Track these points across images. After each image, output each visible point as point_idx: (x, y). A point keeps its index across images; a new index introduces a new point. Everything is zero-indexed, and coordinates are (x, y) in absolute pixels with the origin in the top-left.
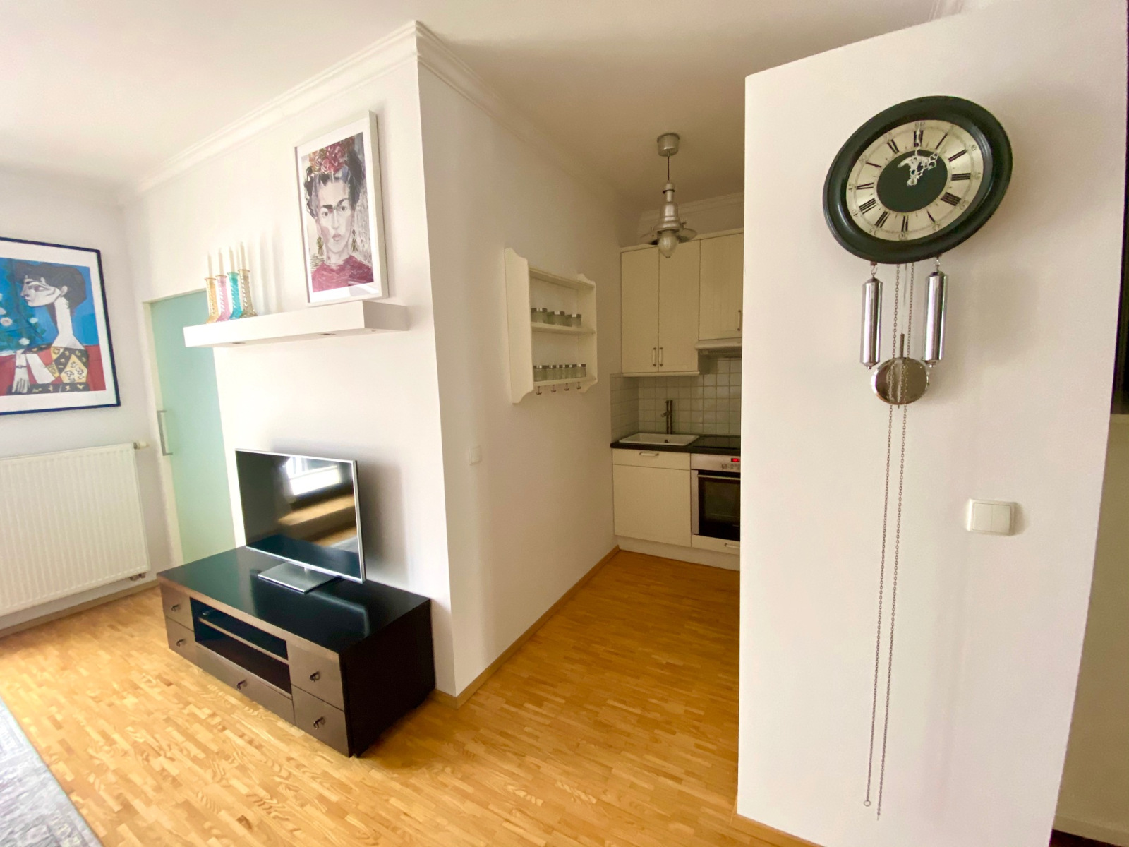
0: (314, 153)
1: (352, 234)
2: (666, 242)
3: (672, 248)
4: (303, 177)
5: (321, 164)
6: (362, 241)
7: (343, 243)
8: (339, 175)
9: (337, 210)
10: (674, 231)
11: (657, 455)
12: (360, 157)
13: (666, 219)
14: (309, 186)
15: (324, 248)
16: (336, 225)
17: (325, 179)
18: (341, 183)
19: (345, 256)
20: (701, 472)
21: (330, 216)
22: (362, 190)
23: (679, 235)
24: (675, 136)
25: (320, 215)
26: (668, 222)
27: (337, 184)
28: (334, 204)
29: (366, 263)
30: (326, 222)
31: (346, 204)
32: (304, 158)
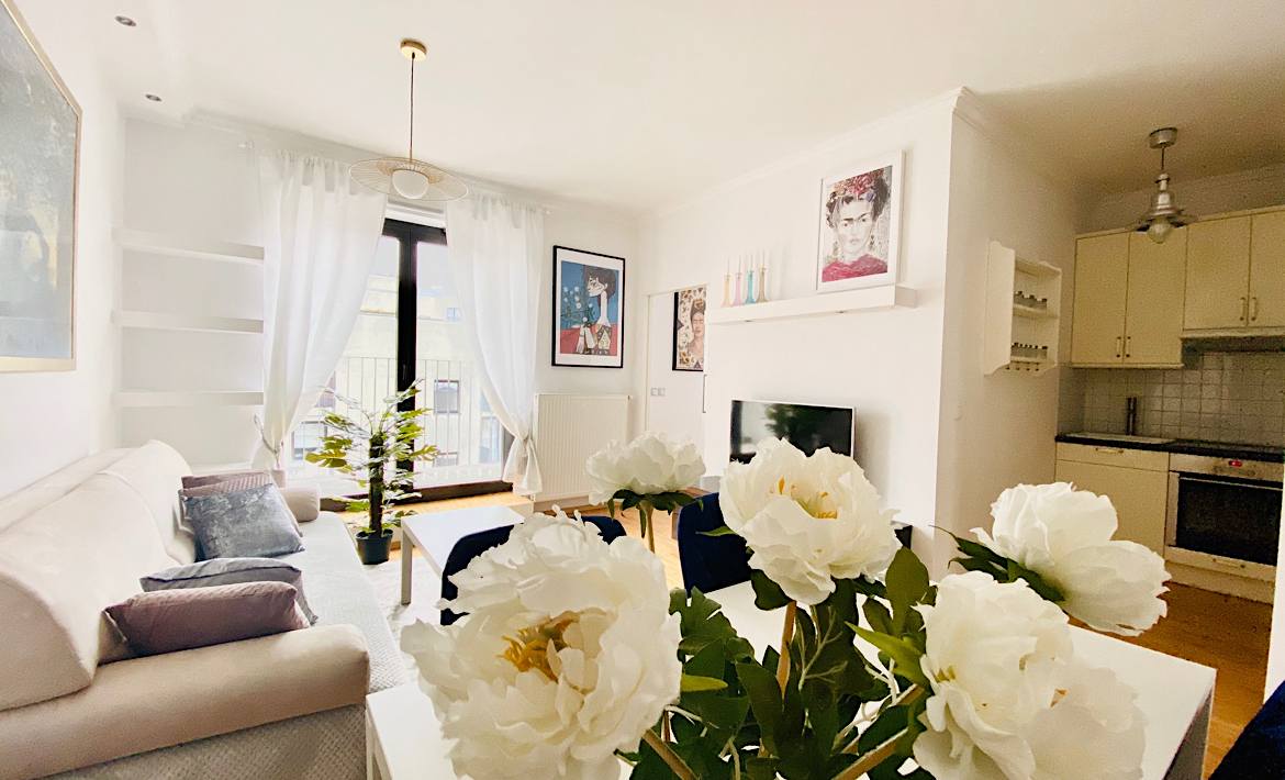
1: (870, 239)
2: (1158, 228)
3: (1167, 234)
4: (827, 199)
7: (860, 245)
8: (864, 196)
9: (858, 222)
10: (1169, 218)
11: (1122, 452)
12: (887, 183)
13: (1159, 207)
14: (831, 206)
15: (839, 249)
16: (856, 232)
17: (848, 200)
18: (865, 202)
19: (861, 254)
20: (1182, 474)
21: (850, 226)
22: (886, 206)
23: (1175, 220)
24: (1174, 130)
25: (839, 226)
26: (1160, 210)
27: (860, 203)
28: (855, 217)
29: (882, 259)
30: (842, 230)
31: (868, 217)
32: (829, 187)
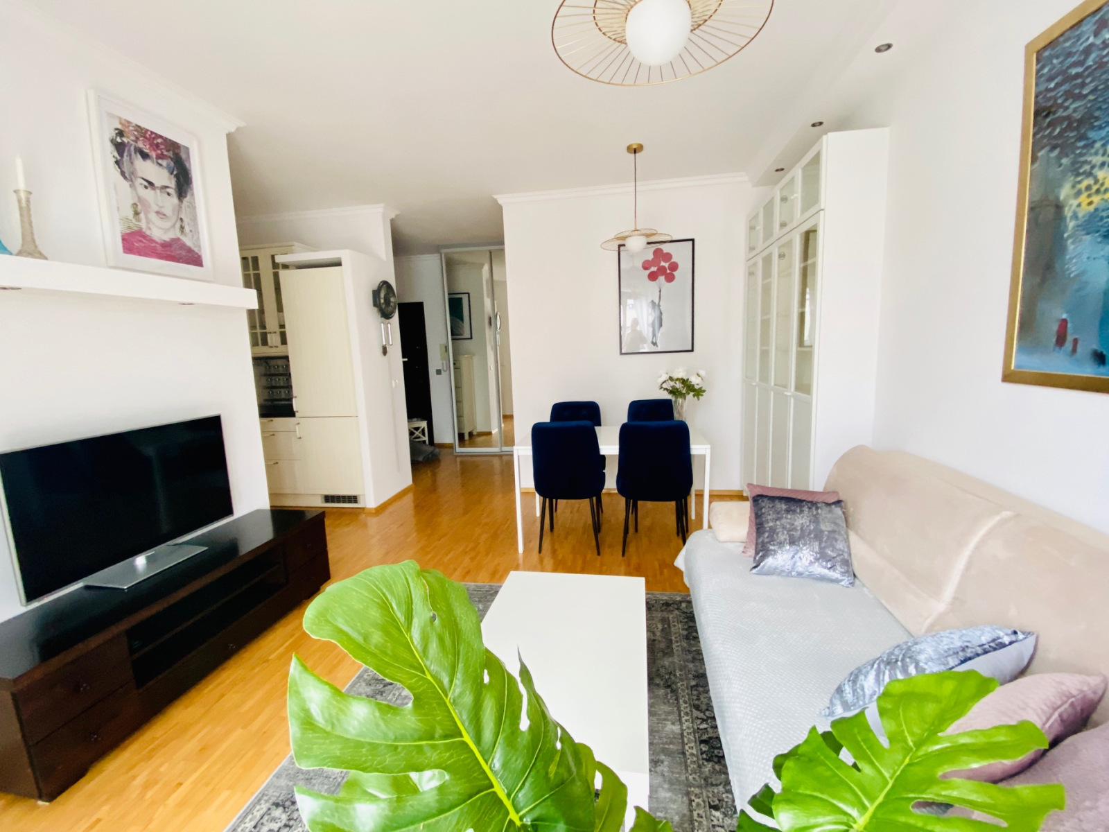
0: (129, 122)
1: (179, 221)
4: (109, 132)
5: (137, 138)
6: (191, 231)
7: (168, 223)
8: (163, 163)
9: (161, 192)
14: (119, 146)
15: (142, 215)
16: (161, 204)
17: (143, 154)
19: (172, 236)
21: (151, 192)
22: (190, 192)
25: (136, 184)
27: (160, 169)
28: (157, 184)
29: (195, 249)
31: (172, 192)
